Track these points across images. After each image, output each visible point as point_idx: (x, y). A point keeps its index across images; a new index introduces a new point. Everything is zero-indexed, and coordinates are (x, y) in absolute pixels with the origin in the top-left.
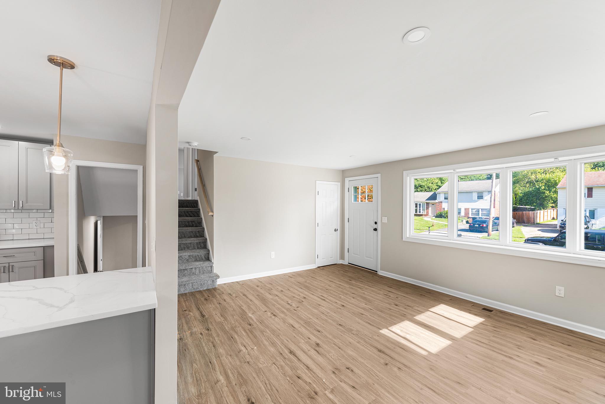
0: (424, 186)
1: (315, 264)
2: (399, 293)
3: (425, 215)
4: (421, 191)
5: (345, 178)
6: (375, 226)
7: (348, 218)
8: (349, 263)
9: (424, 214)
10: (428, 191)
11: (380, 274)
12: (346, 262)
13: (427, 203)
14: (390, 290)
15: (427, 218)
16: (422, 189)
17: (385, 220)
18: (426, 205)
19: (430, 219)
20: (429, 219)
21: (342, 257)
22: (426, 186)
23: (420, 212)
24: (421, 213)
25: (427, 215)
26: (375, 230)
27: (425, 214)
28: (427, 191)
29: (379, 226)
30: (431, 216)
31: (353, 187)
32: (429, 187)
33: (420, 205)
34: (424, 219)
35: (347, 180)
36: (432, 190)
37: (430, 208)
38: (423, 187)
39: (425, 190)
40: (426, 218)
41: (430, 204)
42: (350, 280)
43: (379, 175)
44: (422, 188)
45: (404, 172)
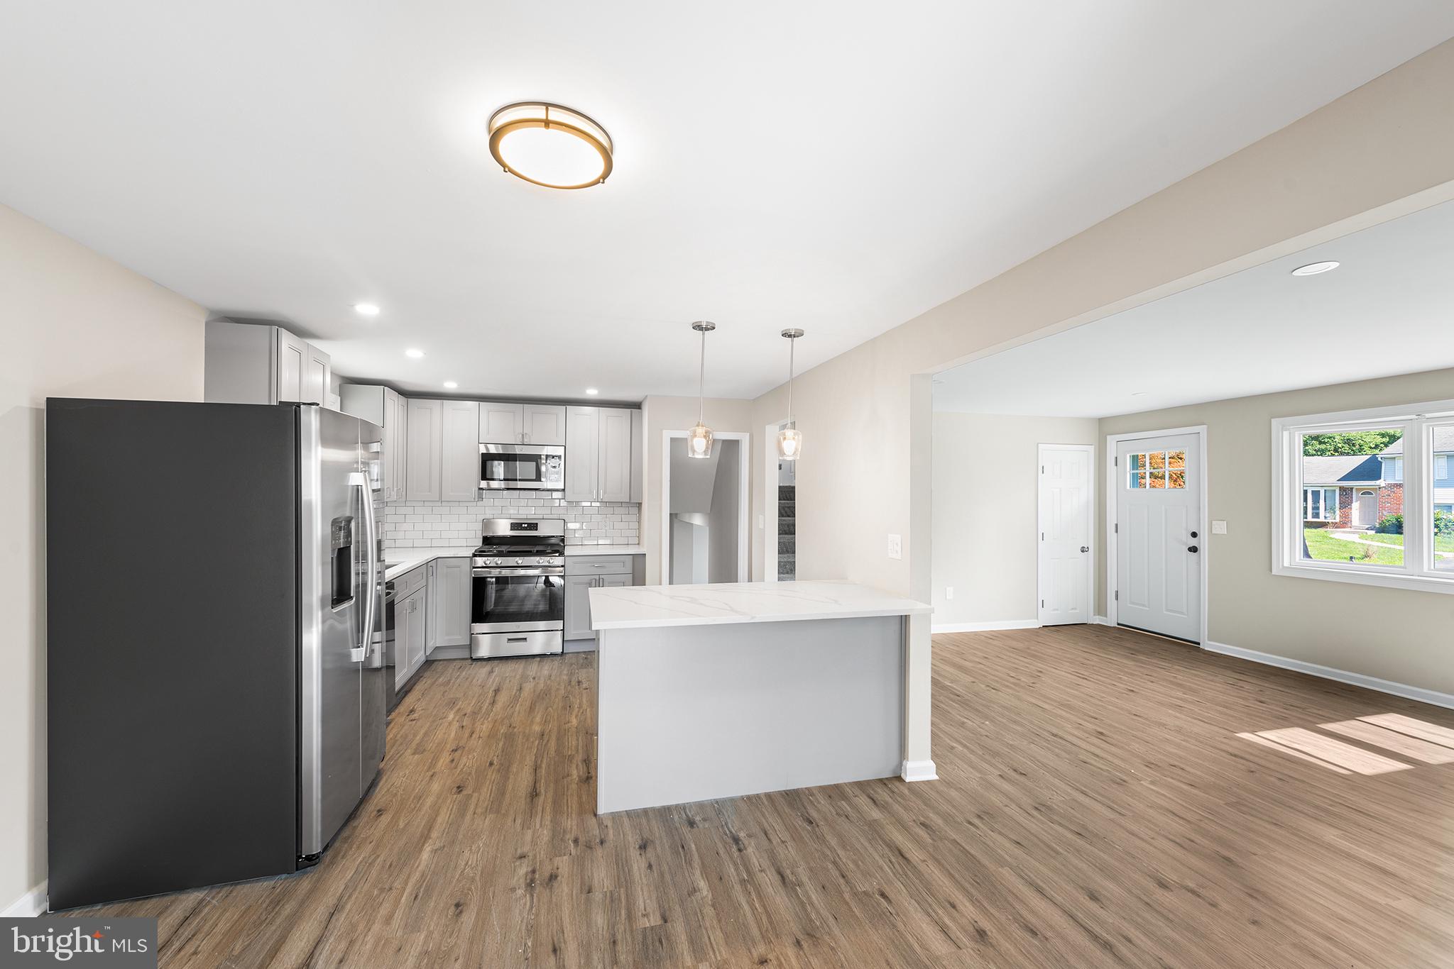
0: (1330, 438)
1: (1037, 619)
2: (1266, 685)
3: (1336, 525)
4: (1322, 453)
5: (1108, 437)
6: (1193, 542)
7: (1116, 522)
8: (1118, 624)
9: (1334, 521)
10: (1348, 454)
11: (1206, 649)
12: (1111, 621)
13: (1342, 489)
14: (1241, 678)
15: (1344, 532)
16: (1323, 447)
17: (1221, 528)
18: (1340, 495)
19: (1357, 536)
20: (1355, 538)
21: (1101, 608)
22: (1338, 437)
23: (1316, 515)
24: (1322, 519)
25: (1344, 523)
26: (1194, 549)
27: (1338, 520)
28: (1342, 454)
29: (1204, 542)
30: (1357, 528)
31: (1128, 456)
32: (1349, 442)
33: (1316, 494)
34: (1332, 536)
35: (1111, 441)
36: (1361, 449)
37: (1355, 505)
38: (1326, 440)
39: (1336, 450)
40: (1338, 535)
41: (1354, 490)
42: (1132, 654)
43: (1202, 429)
44: (1324, 443)
45: (1272, 420)
